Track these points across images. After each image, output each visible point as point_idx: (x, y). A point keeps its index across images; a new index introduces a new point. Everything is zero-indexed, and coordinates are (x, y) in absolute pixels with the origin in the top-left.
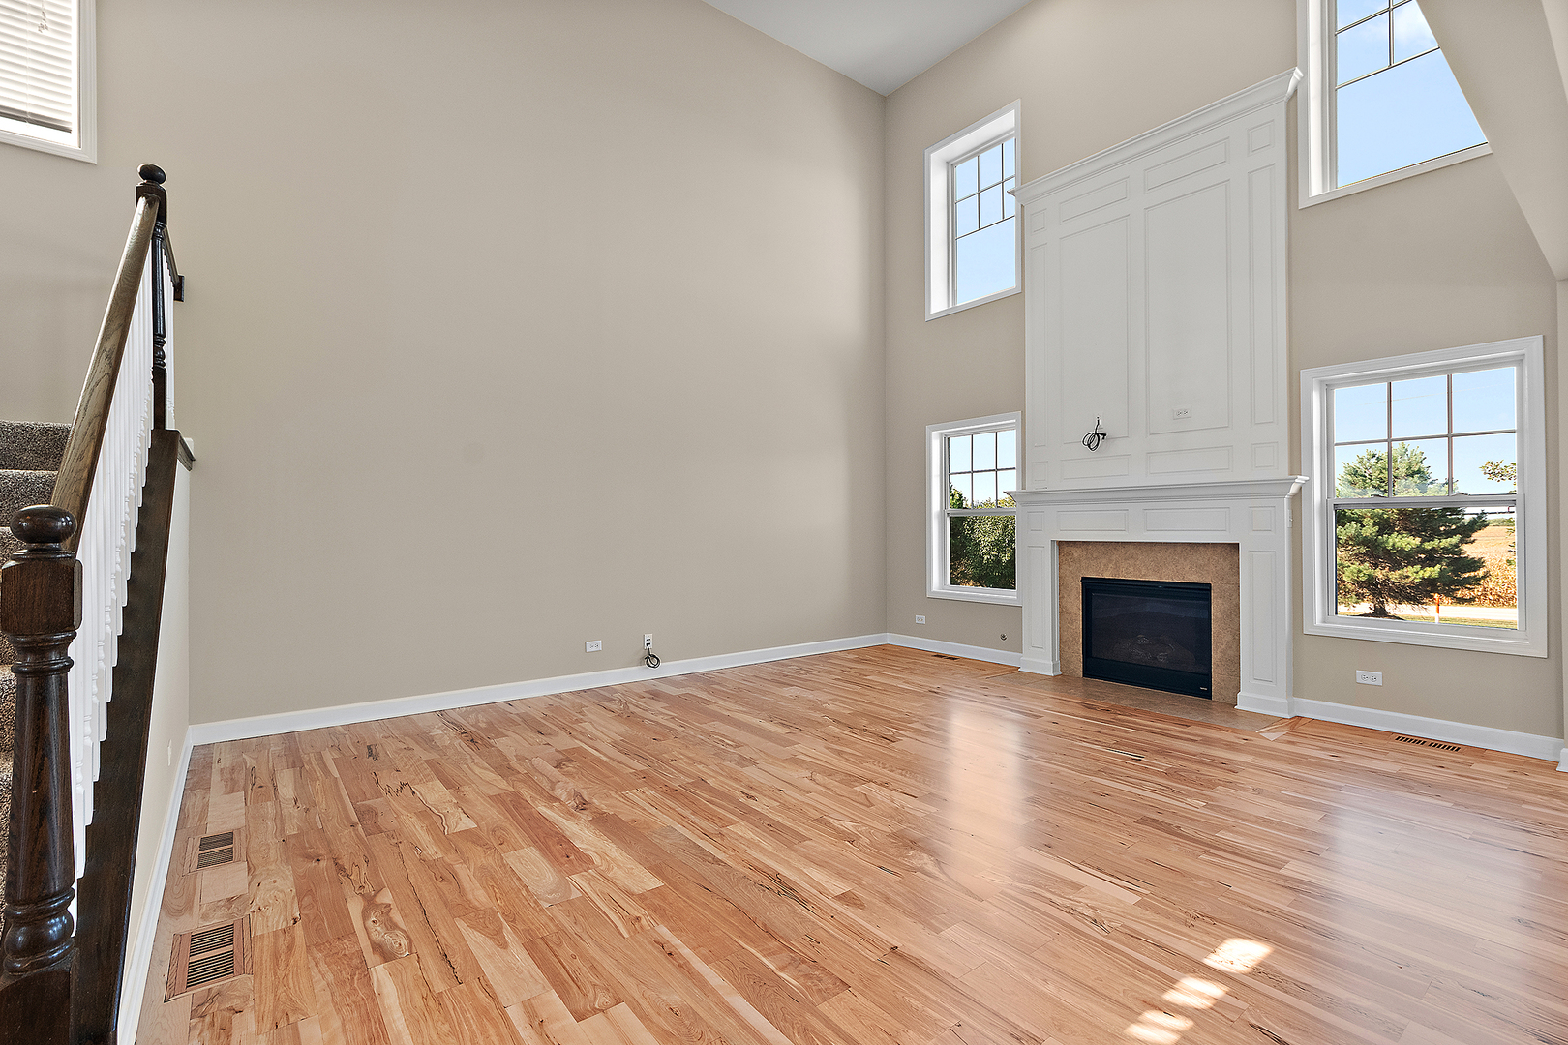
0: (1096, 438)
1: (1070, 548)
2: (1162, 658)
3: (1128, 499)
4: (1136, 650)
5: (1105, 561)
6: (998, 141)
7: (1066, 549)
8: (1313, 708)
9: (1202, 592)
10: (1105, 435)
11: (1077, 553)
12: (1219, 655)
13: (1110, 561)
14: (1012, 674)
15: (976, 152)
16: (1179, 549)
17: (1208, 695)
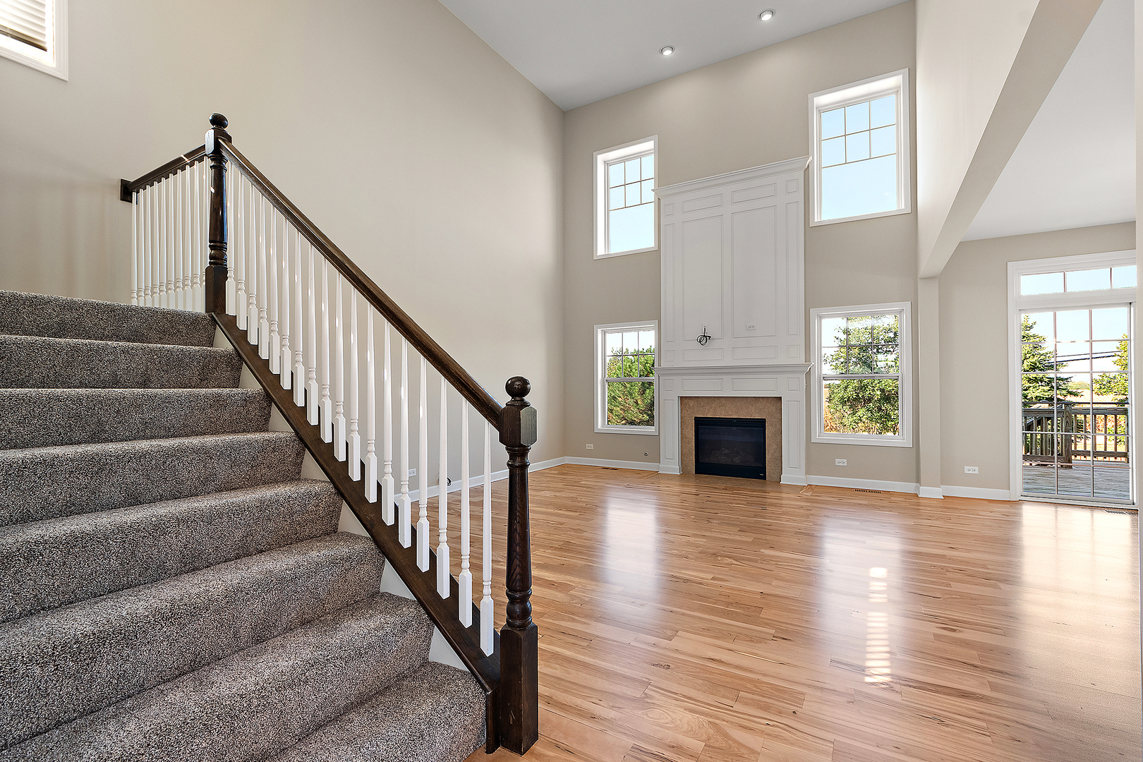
0: (705, 338)
1: (687, 401)
2: (737, 460)
3: (724, 373)
4: (722, 458)
5: (708, 407)
6: (639, 156)
7: (685, 401)
8: (817, 480)
9: (762, 423)
10: (710, 337)
11: (691, 403)
12: (770, 456)
13: (711, 407)
14: (655, 474)
15: (624, 160)
16: (749, 400)
17: (764, 478)
